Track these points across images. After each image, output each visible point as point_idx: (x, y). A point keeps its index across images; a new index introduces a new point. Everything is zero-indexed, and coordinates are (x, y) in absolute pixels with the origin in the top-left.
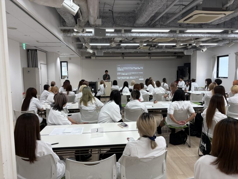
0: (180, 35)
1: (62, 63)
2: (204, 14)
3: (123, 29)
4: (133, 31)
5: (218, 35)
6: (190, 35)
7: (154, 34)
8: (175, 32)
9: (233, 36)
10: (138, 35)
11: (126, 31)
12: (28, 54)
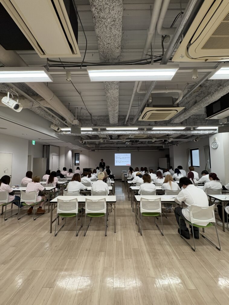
0: (149, 132)
1: (76, 154)
2: (155, 110)
3: (99, 128)
4: (107, 129)
5: (183, 132)
6: (158, 132)
7: (127, 132)
8: (143, 129)
9: (197, 133)
10: (113, 133)
11: (102, 130)
12: (44, 148)
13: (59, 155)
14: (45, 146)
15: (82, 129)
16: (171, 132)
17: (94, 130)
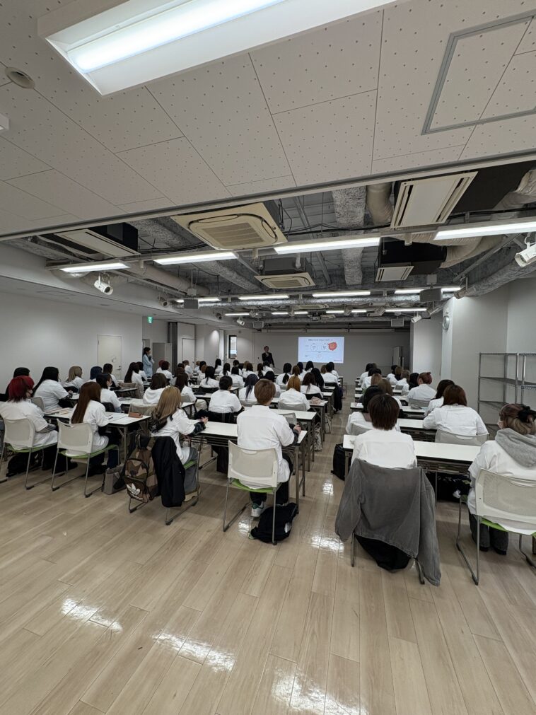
0: (311, 301)
1: (232, 338)
3: (229, 298)
4: (241, 298)
6: (329, 300)
8: (297, 297)
11: (233, 299)
12: (169, 328)
13: (195, 339)
14: (171, 324)
15: (200, 300)
17: (224, 300)
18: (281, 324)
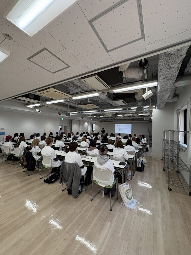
1: (93, 125)
13: (79, 125)
14: (71, 120)
15: (71, 113)
16: (119, 111)
17: (79, 113)
18: (107, 120)
